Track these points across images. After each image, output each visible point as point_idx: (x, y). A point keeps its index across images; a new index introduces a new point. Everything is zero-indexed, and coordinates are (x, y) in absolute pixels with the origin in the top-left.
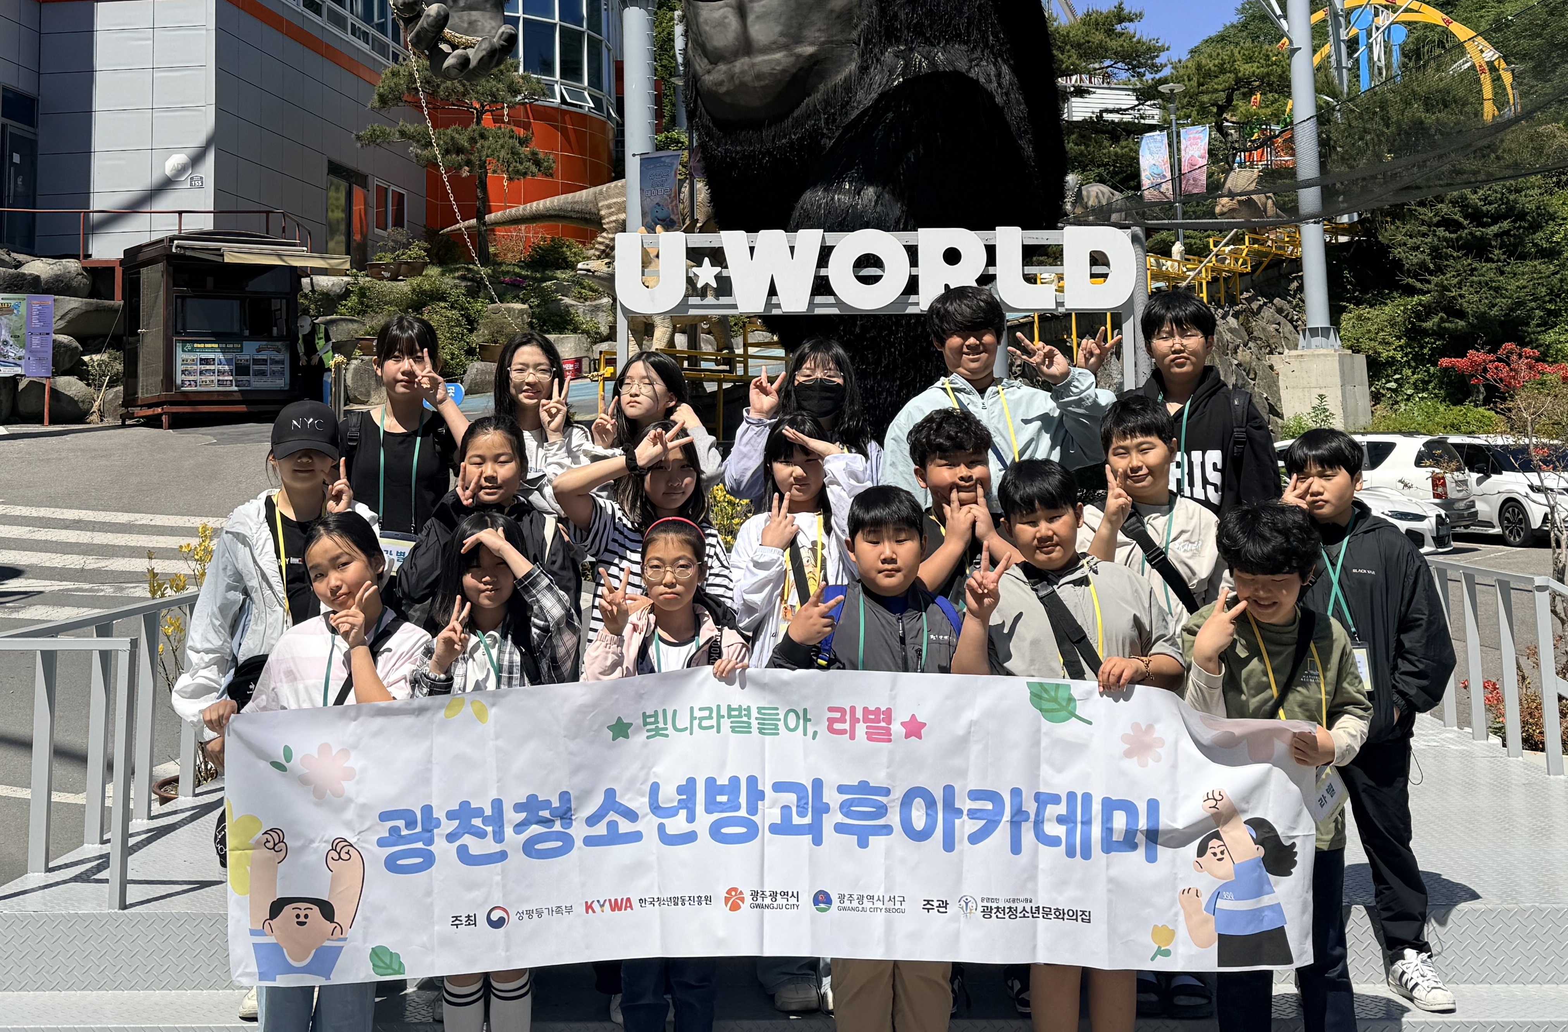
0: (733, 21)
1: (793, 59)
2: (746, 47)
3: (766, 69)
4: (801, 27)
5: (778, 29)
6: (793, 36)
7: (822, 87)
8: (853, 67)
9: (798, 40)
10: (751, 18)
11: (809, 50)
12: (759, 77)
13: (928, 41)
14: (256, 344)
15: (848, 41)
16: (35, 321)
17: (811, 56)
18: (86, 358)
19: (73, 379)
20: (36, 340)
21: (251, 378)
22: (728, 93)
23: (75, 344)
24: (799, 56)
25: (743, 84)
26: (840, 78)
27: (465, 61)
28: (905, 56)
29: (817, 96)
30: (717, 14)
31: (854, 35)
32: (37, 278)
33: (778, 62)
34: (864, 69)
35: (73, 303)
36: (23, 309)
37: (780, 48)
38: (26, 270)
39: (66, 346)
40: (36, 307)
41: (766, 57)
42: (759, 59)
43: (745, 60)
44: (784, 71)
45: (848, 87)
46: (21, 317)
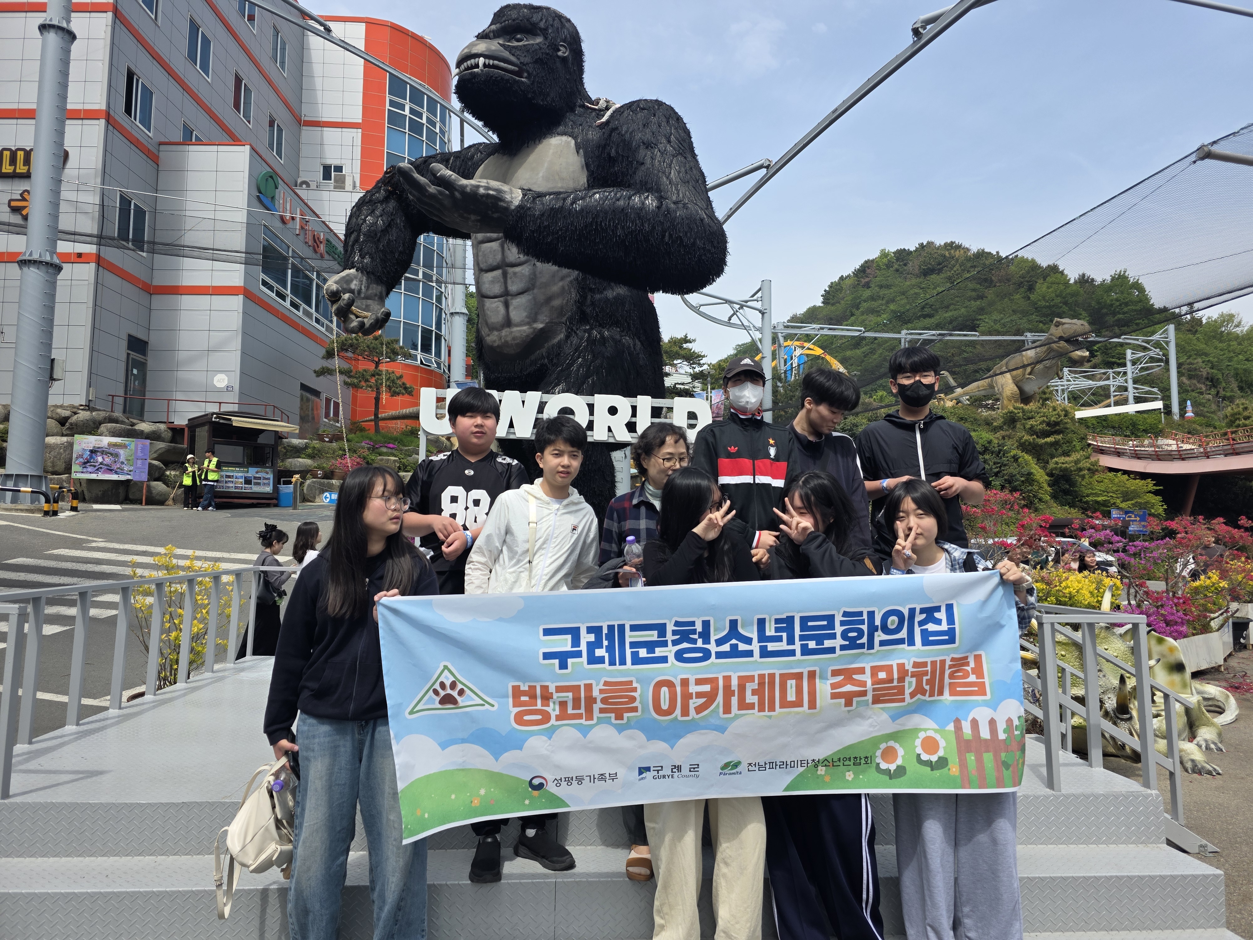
0: (502, 309)
1: (531, 330)
2: (508, 323)
3: (518, 334)
4: (536, 314)
5: (525, 314)
6: (533, 318)
7: (546, 345)
8: (562, 336)
9: (535, 320)
10: (511, 308)
11: (540, 326)
12: (514, 339)
13: (600, 325)
14: (256, 469)
15: (560, 323)
16: (139, 451)
17: (541, 329)
18: (168, 473)
19: (159, 483)
20: (139, 462)
21: (253, 486)
22: (498, 346)
23: (162, 465)
24: (535, 329)
25: (506, 342)
26: (556, 340)
27: (362, 324)
28: (589, 332)
29: (544, 351)
30: (494, 305)
31: (564, 319)
32: (142, 431)
33: (525, 331)
34: (568, 337)
35: (161, 445)
36: (133, 446)
37: (524, 325)
38: (137, 427)
39: (156, 466)
40: (140, 446)
41: (518, 329)
42: (515, 329)
43: (507, 330)
44: (527, 336)
45: (559, 345)
46: (131, 450)
